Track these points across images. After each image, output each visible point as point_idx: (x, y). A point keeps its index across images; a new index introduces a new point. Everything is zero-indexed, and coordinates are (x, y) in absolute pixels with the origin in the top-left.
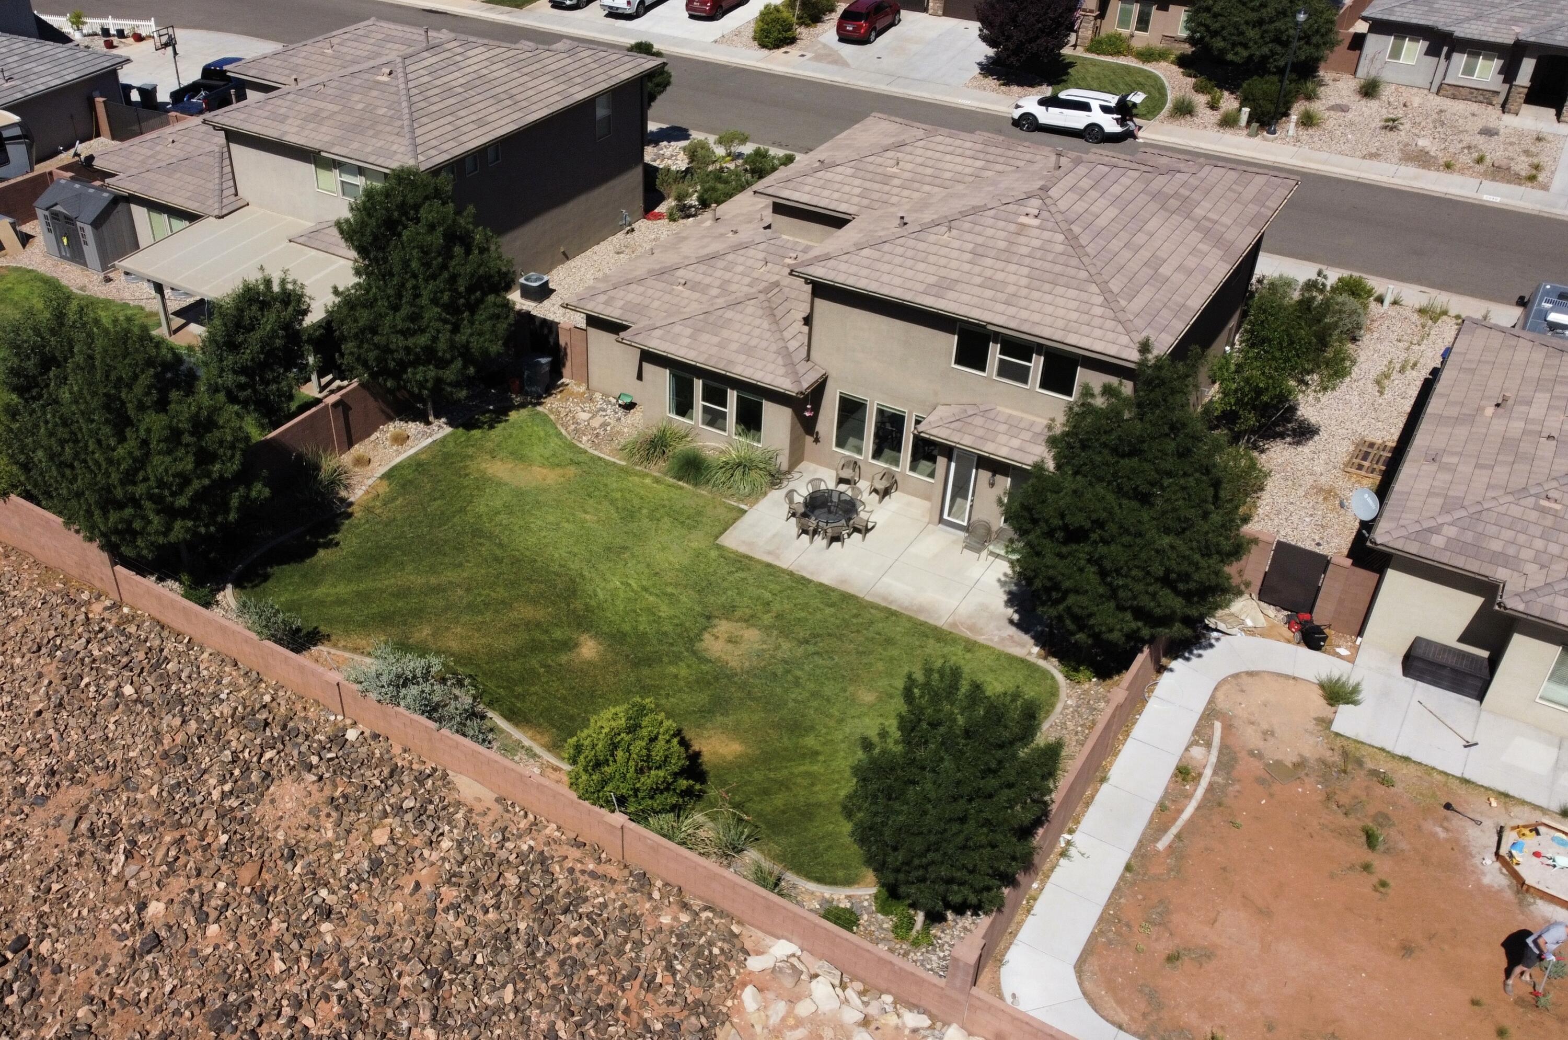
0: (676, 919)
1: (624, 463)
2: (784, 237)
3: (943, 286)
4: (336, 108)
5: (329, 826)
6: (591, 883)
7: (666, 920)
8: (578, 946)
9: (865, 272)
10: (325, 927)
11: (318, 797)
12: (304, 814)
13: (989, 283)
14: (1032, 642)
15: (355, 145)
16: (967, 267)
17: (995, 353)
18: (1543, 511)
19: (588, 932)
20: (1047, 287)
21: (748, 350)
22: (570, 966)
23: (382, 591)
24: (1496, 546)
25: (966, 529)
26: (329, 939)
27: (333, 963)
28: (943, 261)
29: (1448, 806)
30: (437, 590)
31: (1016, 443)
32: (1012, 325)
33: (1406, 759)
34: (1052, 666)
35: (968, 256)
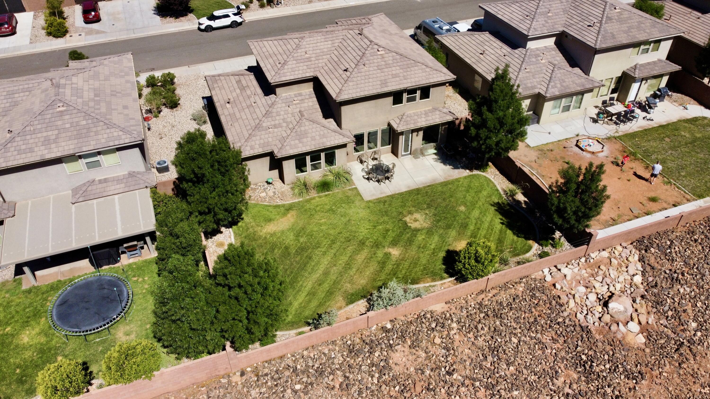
0: (521, 287)
1: (301, 199)
2: (283, 95)
3: (384, 83)
4: (56, 132)
5: (421, 353)
6: (497, 298)
7: (521, 289)
8: (513, 314)
9: (358, 90)
10: (455, 376)
11: (407, 350)
12: (410, 357)
13: (395, 76)
14: (463, 170)
15: (93, 143)
16: (383, 74)
17: (405, 96)
18: (527, 72)
19: (511, 309)
20: (409, 69)
21: (324, 136)
22: (517, 319)
23: (313, 288)
24: (529, 85)
25: (410, 154)
26: (460, 378)
27: (467, 382)
28: (375, 76)
29: (564, 148)
30: (326, 274)
31: (423, 119)
32: (414, 85)
33: (547, 144)
34: (475, 172)
35: (379, 71)
